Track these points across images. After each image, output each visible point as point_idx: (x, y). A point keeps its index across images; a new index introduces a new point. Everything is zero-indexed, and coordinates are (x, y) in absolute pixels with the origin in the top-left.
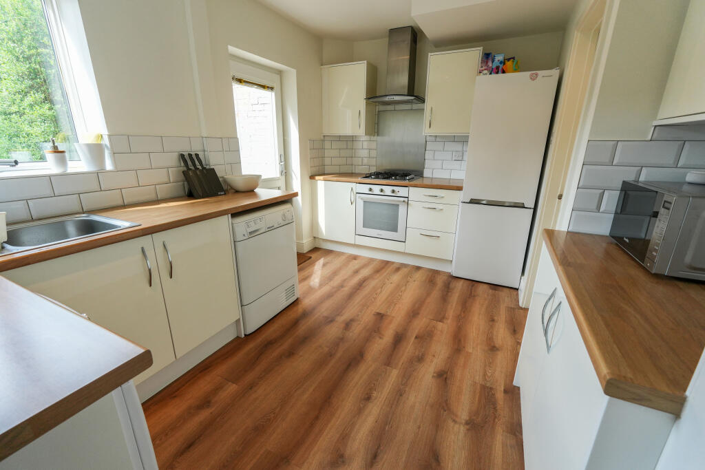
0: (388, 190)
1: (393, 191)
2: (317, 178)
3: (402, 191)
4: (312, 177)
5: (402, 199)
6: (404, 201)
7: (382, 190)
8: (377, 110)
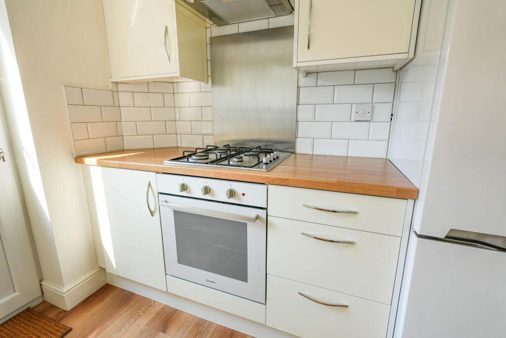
0: (220, 189)
1: (232, 194)
2: (87, 160)
3: (253, 194)
4: (79, 159)
5: (253, 213)
6: (257, 217)
7: (207, 190)
8: (209, 36)
